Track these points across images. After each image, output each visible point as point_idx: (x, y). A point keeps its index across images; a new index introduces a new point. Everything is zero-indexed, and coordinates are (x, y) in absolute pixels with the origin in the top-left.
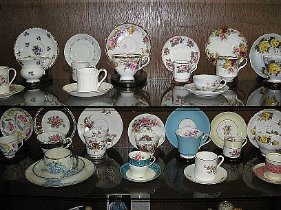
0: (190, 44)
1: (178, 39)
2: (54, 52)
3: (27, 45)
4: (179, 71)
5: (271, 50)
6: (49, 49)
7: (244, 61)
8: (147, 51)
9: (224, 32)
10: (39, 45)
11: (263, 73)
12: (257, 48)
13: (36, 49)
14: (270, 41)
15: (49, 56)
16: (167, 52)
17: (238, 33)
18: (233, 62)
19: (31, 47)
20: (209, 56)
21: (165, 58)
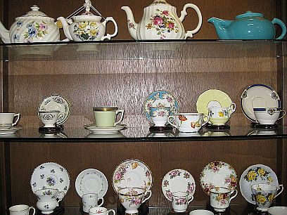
0: (186, 176)
1: (176, 172)
2: (67, 183)
3: (42, 176)
4: (178, 204)
5: (259, 178)
6: (62, 181)
7: (235, 192)
8: (149, 184)
9: (216, 165)
10: (53, 177)
11: (253, 200)
12: (246, 177)
13: (50, 180)
14: (257, 171)
15: (61, 187)
16: (166, 183)
17: (228, 166)
18: (225, 195)
19: (46, 179)
20: (203, 187)
21: (164, 189)
